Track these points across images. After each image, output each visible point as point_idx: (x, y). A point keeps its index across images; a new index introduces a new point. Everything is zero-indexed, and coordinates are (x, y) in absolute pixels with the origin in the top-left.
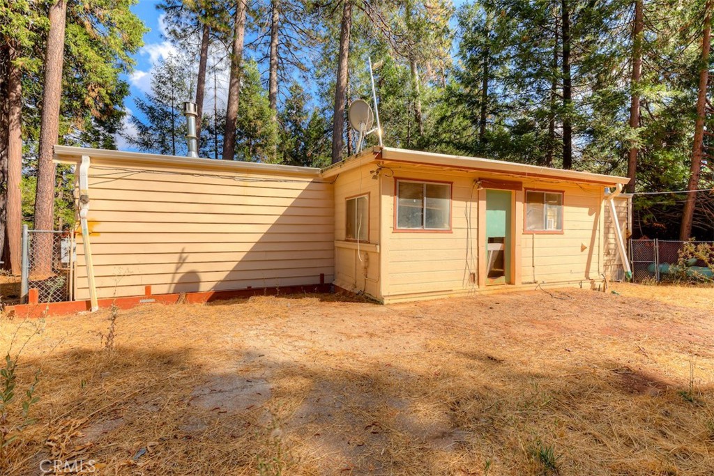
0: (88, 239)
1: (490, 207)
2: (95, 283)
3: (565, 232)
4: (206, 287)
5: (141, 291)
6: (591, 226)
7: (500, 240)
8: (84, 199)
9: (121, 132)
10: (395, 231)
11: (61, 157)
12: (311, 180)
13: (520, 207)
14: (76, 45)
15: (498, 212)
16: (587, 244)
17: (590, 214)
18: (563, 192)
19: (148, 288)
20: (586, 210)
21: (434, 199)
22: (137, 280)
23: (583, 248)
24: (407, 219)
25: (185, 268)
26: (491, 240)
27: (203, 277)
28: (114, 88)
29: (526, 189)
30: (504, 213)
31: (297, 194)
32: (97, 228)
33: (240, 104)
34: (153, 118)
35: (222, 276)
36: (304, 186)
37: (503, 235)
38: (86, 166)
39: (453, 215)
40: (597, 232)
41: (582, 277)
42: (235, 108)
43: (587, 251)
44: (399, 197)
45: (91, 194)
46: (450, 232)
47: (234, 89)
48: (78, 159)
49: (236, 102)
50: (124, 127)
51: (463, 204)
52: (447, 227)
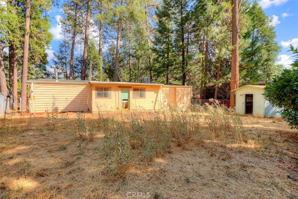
0: (33, 100)
1: (122, 92)
2: (34, 107)
3: (146, 98)
4: (59, 111)
5: (44, 111)
6: (156, 96)
7: (127, 100)
8: (32, 92)
9: (48, 64)
10: (96, 98)
11: (27, 83)
12: (86, 86)
13: (131, 92)
14: (32, 45)
15: (126, 93)
16: (154, 101)
17: (155, 93)
18: (145, 88)
19: (46, 111)
20: (154, 92)
21: (106, 91)
22: (44, 109)
23: (153, 102)
24: (99, 95)
25: (55, 107)
26: (124, 100)
27: (59, 109)
28: (43, 55)
29: (133, 88)
30: (127, 94)
31: (82, 89)
32: (35, 98)
33: (88, 53)
34: (59, 59)
35: (63, 108)
36: (84, 87)
37: (127, 99)
38: (32, 85)
39: (111, 94)
40: (158, 98)
41: (153, 109)
42: (86, 55)
43: (154, 102)
44: (97, 91)
45: (34, 91)
46: (111, 98)
47: (86, 48)
48: (31, 83)
49: (87, 53)
50: (49, 63)
51: (114, 92)
52: (110, 97)
